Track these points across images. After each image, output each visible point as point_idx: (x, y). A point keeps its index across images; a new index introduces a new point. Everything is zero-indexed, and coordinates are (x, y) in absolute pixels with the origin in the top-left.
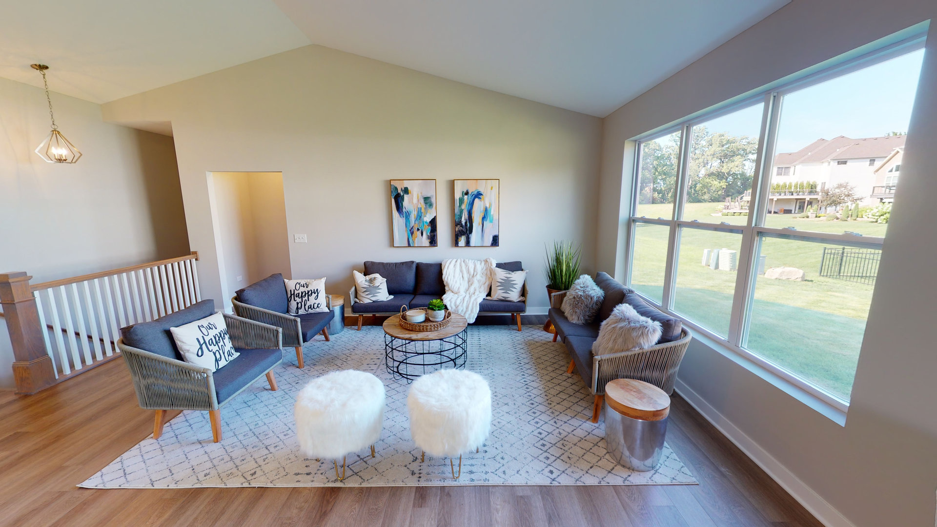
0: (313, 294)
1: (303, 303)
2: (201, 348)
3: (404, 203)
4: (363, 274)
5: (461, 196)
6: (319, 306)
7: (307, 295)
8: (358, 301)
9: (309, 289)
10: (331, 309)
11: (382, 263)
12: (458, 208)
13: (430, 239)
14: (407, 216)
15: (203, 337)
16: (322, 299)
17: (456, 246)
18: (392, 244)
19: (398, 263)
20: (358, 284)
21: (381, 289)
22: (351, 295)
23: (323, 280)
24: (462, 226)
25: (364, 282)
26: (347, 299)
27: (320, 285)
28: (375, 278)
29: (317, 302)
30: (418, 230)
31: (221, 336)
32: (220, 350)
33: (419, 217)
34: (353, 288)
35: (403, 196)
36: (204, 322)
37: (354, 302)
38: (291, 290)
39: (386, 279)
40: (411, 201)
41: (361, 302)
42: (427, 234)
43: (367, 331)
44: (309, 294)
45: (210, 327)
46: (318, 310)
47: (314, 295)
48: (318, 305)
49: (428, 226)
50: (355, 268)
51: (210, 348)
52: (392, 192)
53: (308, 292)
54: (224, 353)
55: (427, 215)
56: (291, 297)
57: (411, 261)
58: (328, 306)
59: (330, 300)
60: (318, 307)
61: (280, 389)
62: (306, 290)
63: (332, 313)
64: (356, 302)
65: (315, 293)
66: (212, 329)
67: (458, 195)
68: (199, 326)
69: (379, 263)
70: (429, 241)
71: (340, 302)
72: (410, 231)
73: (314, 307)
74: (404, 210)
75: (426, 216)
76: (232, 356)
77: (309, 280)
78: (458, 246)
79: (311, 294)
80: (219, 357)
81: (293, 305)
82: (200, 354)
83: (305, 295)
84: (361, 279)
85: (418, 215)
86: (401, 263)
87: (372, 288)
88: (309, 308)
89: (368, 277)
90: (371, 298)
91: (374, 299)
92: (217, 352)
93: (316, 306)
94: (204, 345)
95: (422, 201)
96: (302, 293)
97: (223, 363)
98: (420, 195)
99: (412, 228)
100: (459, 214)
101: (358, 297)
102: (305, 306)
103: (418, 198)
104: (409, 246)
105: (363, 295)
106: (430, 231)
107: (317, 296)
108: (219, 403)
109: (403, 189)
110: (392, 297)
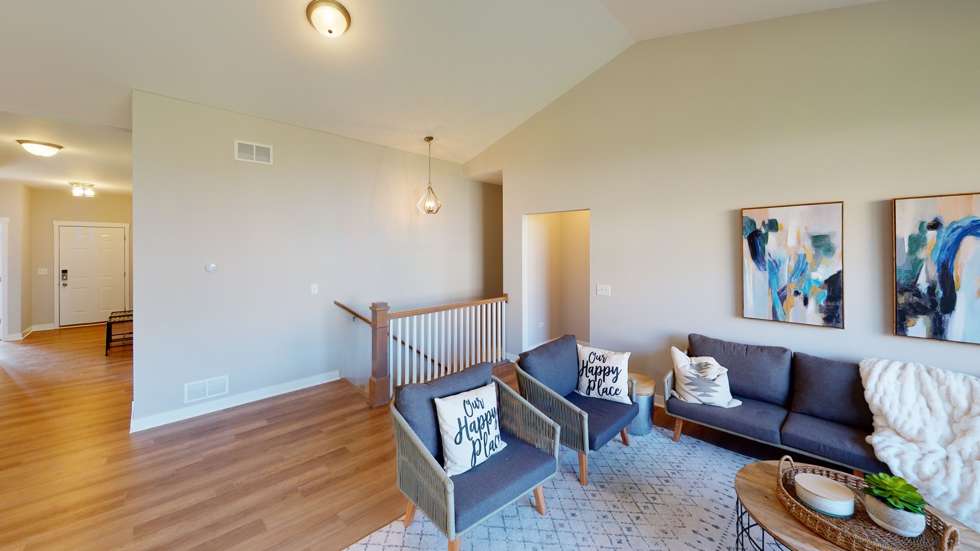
0: (611, 373)
1: (597, 383)
2: (460, 433)
3: (766, 247)
4: (686, 352)
5: (917, 232)
6: (618, 393)
7: (602, 372)
8: (677, 396)
9: (606, 365)
10: (634, 400)
11: (721, 342)
12: (905, 257)
13: (825, 313)
14: (774, 268)
15: (465, 417)
16: (623, 384)
17: (897, 334)
18: (739, 310)
19: (752, 346)
20: (678, 369)
21: (719, 386)
22: (666, 384)
23: (627, 356)
24: (918, 294)
25: (688, 367)
26: (659, 389)
27: (621, 361)
28: (707, 365)
29: (615, 386)
30: (797, 293)
31: (486, 420)
32: (481, 439)
33: (801, 270)
34: (670, 375)
35: (766, 234)
36: (471, 396)
37: (670, 396)
38: (583, 361)
39: (727, 370)
40: (782, 243)
41: (682, 399)
42: (817, 302)
43: (690, 446)
44: (606, 371)
45: (477, 404)
46: (615, 398)
47: (612, 376)
48: (616, 391)
49: (822, 287)
50: (673, 341)
51: (472, 434)
52: (743, 228)
53: (605, 369)
54: (485, 445)
55: (819, 269)
56: (583, 370)
57: (780, 348)
58: (630, 396)
59: (634, 386)
60: (616, 393)
61: (548, 516)
62: (603, 365)
63: (635, 405)
64: (672, 396)
65: (613, 373)
66: (478, 408)
67: (905, 229)
68: (464, 401)
69: (716, 341)
70: (823, 315)
71: (649, 391)
72: (779, 294)
73: (610, 393)
74: (767, 258)
75: (815, 270)
76: (494, 450)
77: (607, 352)
78: (905, 335)
79: (609, 373)
80: (479, 449)
81: (584, 382)
82: (458, 441)
83: (600, 372)
84: (682, 360)
85: (797, 268)
86: (758, 347)
87: (702, 382)
88: (603, 392)
89: (695, 360)
90: (701, 398)
91: (705, 400)
92: (477, 441)
93: (613, 391)
94: (464, 429)
95: (808, 243)
96: (597, 368)
97: (481, 459)
98: (803, 231)
99: (783, 290)
100: (909, 267)
101: (677, 388)
102: (599, 387)
103: (798, 237)
104: (775, 319)
105: (687, 388)
106: (825, 298)
107: (617, 377)
108: (457, 531)
109: (767, 222)
110: (738, 403)
